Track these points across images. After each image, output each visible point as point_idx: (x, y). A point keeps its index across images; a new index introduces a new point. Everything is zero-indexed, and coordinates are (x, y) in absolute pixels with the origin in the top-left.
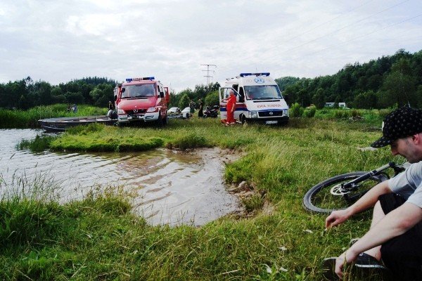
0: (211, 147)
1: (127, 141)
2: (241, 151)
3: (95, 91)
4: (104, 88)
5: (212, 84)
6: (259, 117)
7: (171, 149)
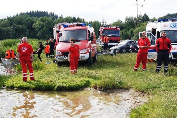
0: (127, 89)
1: (63, 82)
2: (149, 94)
3: (37, 23)
4: (45, 20)
5: (140, 16)
6: (173, 58)
7: (96, 89)
